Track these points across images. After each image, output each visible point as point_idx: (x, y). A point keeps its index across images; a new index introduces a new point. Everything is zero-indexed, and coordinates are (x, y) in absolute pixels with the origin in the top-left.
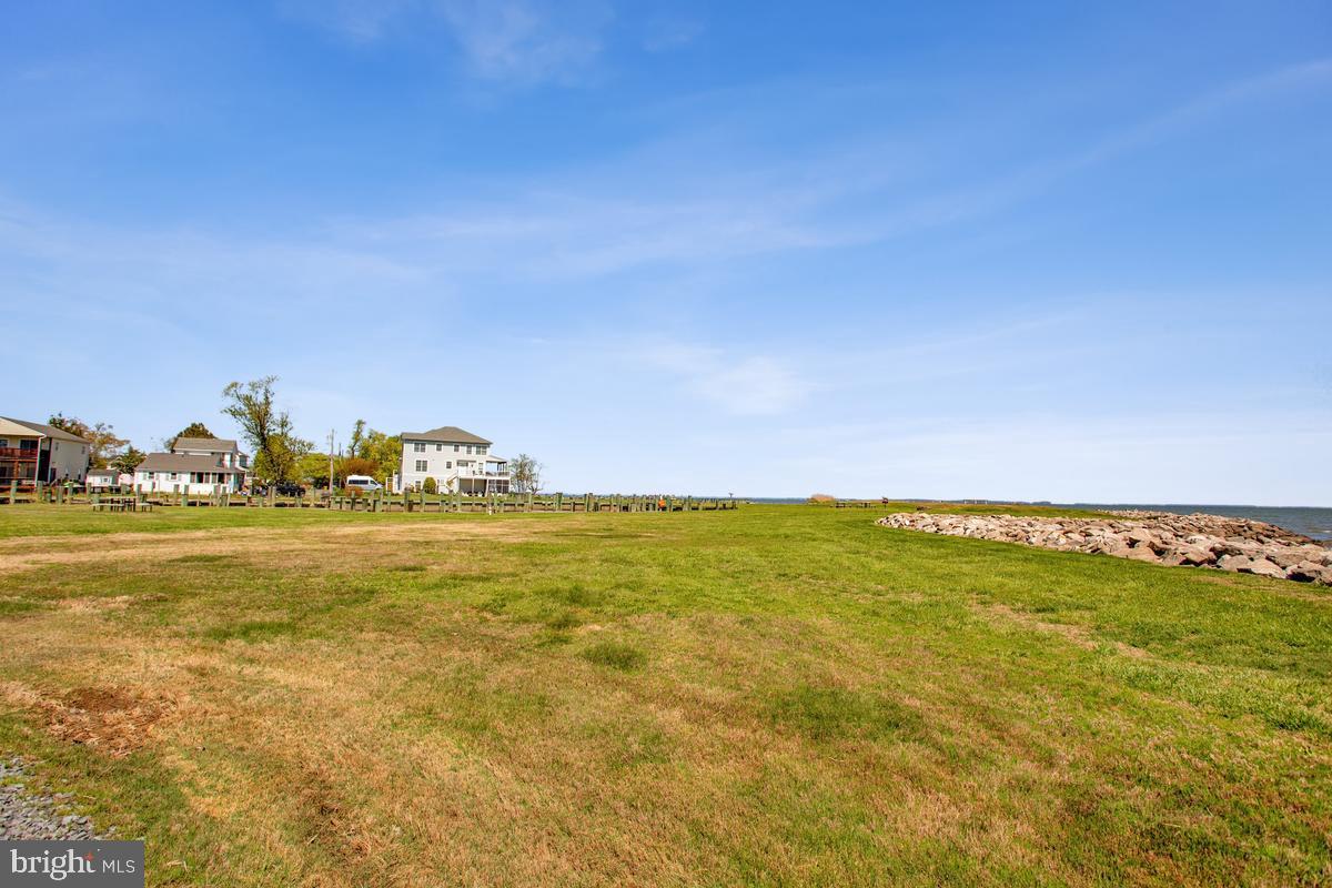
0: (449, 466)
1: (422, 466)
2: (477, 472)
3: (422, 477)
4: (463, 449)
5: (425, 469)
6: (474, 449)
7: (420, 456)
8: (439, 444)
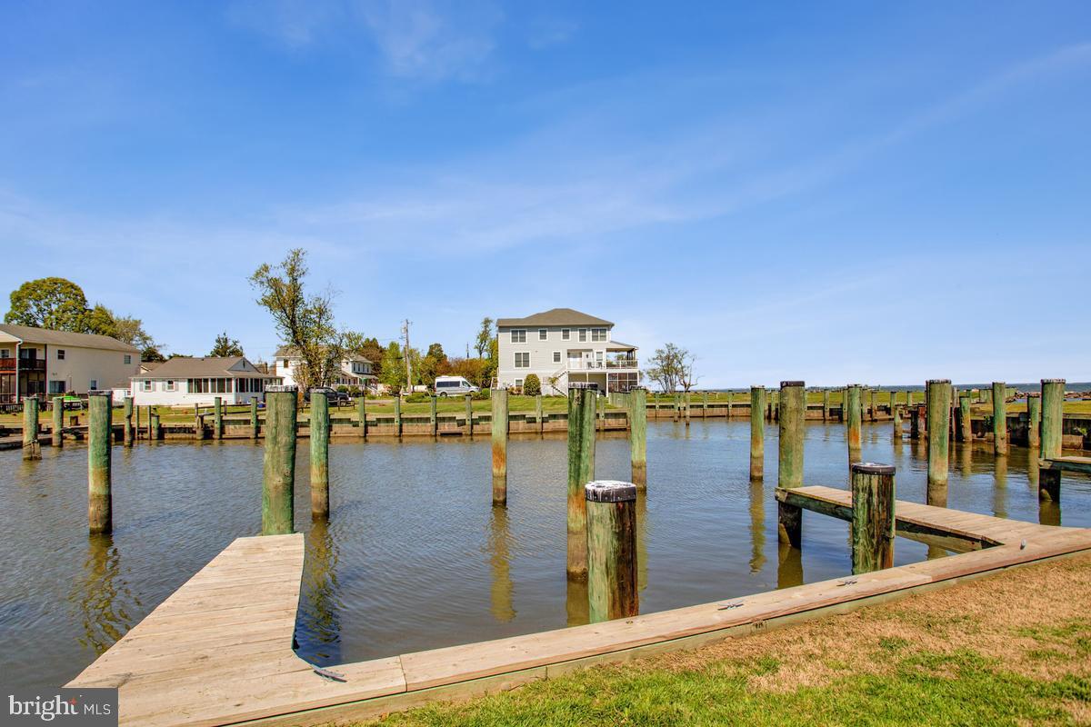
0: (557, 357)
1: (522, 360)
2: (595, 364)
3: (522, 373)
4: (574, 335)
5: (526, 364)
6: (589, 334)
7: (520, 347)
8: (543, 330)
